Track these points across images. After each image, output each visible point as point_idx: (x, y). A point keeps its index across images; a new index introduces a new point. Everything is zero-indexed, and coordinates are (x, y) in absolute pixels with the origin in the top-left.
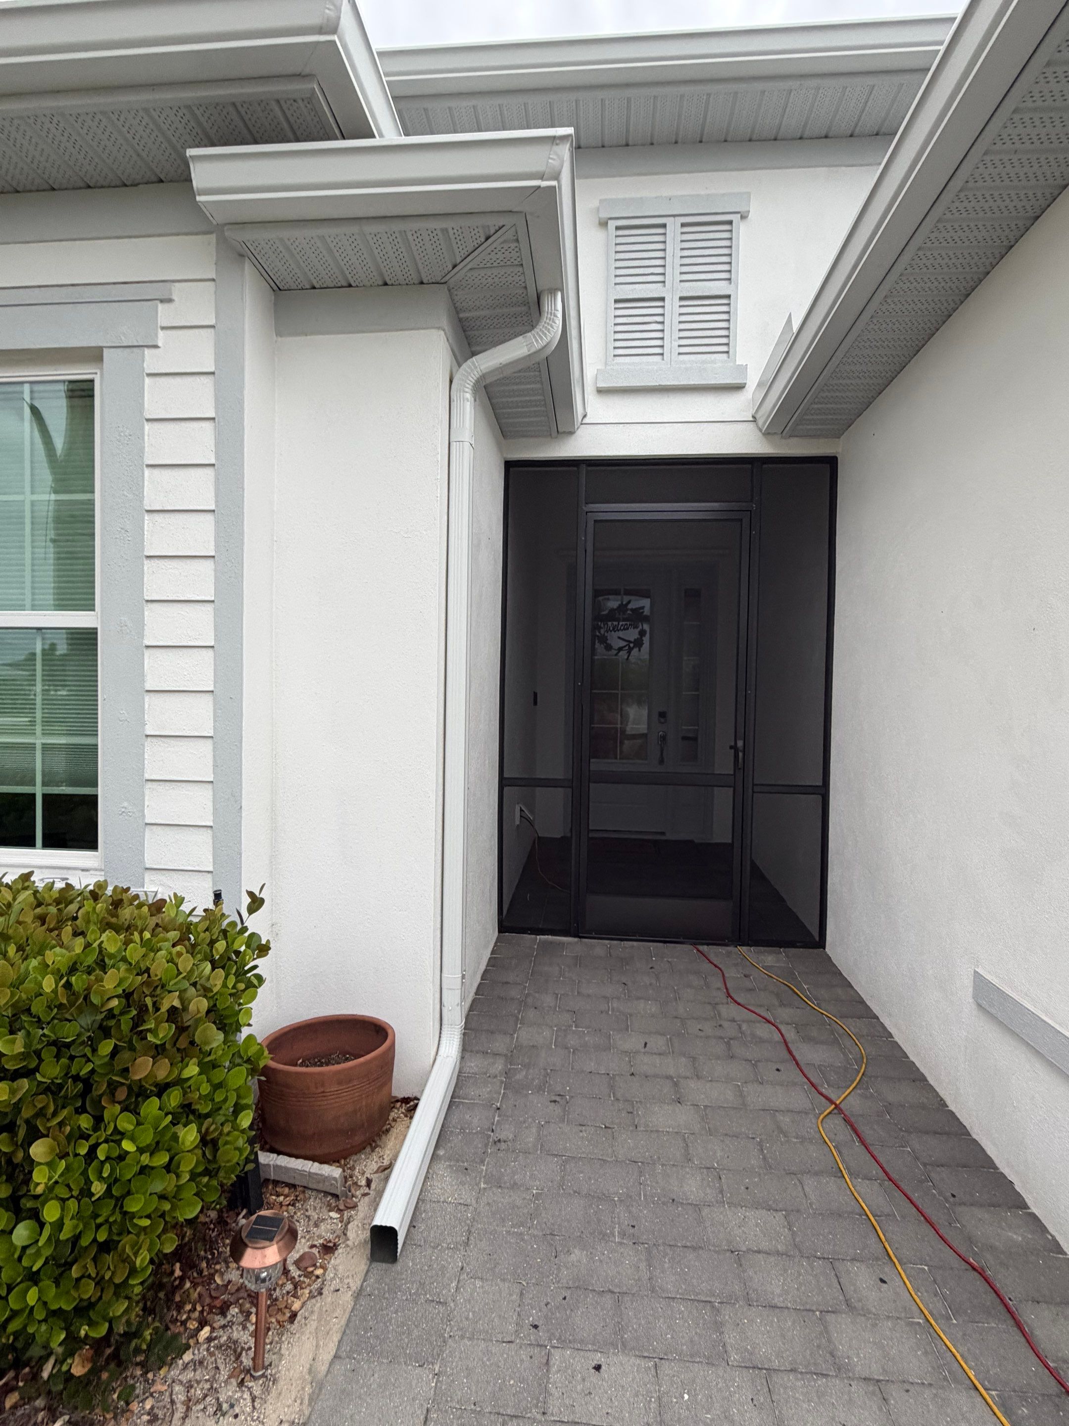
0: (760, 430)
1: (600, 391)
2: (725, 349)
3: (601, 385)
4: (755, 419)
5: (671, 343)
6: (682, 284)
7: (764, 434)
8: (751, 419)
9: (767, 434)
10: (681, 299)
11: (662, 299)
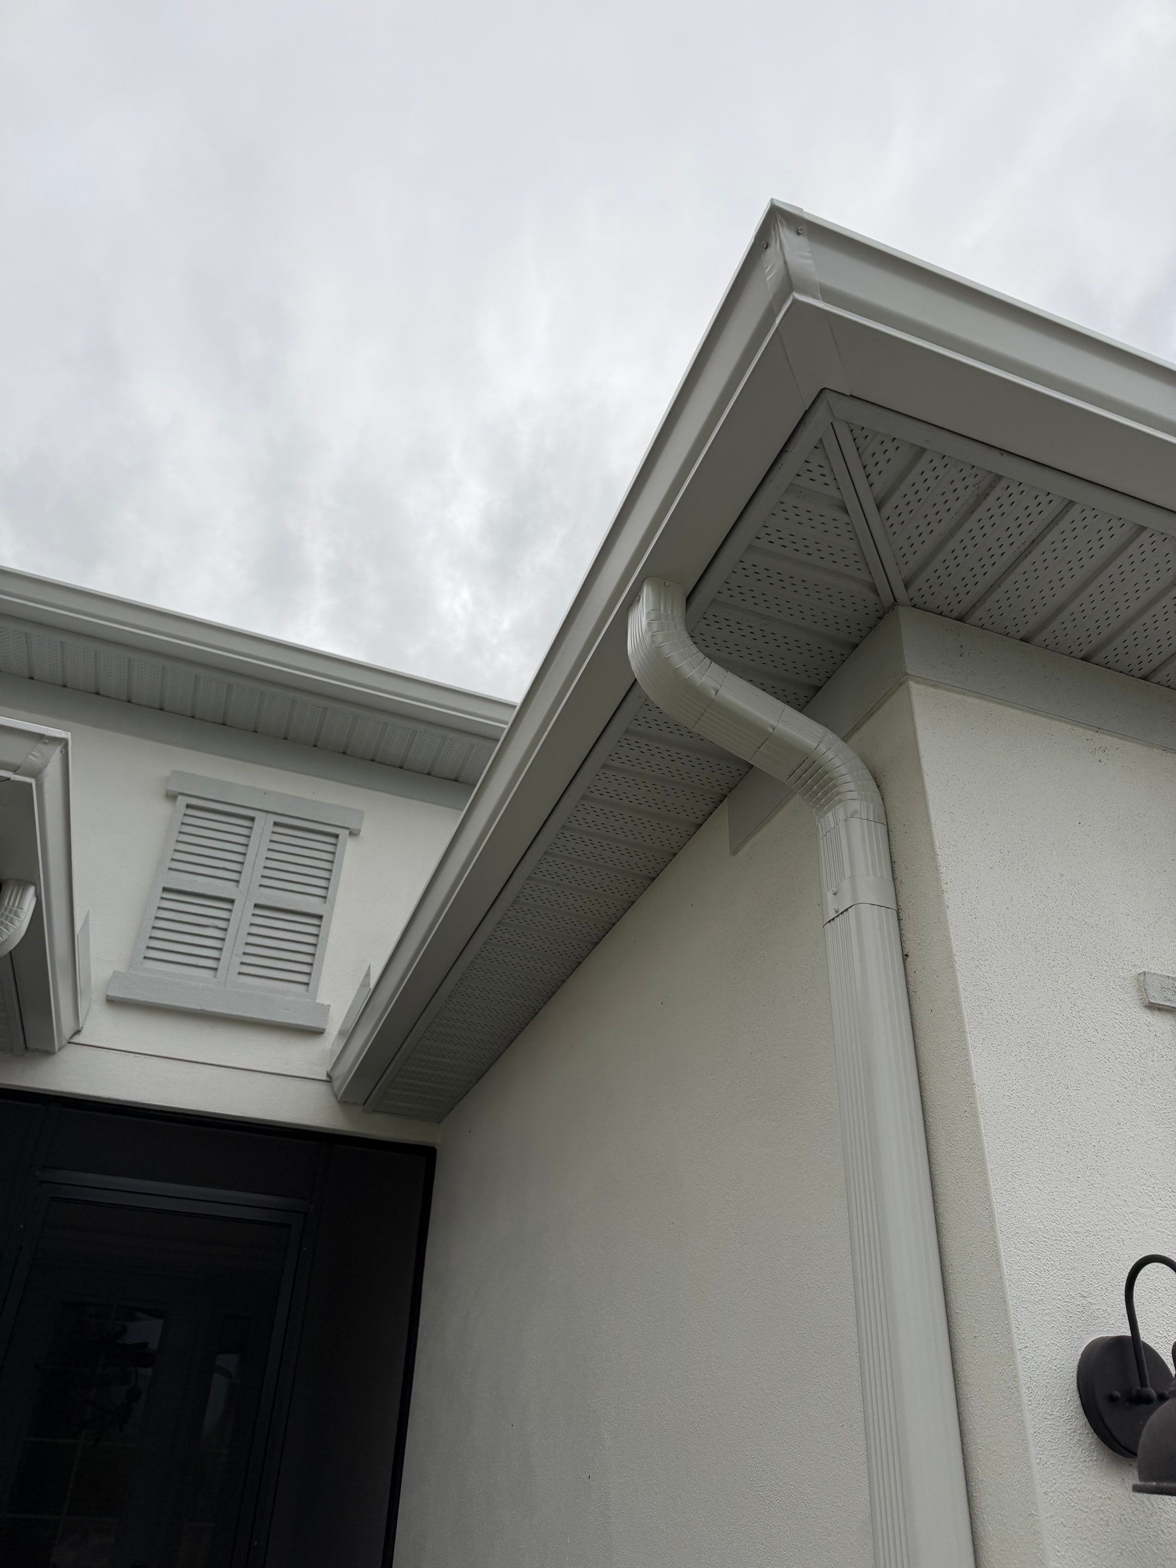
0: (336, 1096)
1: (112, 1002)
2: (304, 979)
3: (117, 993)
4: (329, 1080)
5: (231, 958)
6: (262, 889)
7: (339, 1102)
8: (325, 1078)
9: (345, 1101)
10: (256, 906)
11: (232, 901)
